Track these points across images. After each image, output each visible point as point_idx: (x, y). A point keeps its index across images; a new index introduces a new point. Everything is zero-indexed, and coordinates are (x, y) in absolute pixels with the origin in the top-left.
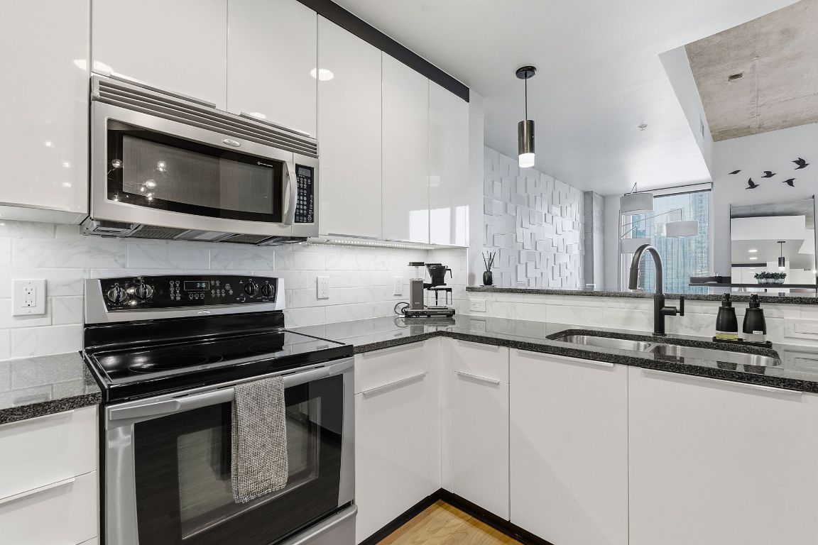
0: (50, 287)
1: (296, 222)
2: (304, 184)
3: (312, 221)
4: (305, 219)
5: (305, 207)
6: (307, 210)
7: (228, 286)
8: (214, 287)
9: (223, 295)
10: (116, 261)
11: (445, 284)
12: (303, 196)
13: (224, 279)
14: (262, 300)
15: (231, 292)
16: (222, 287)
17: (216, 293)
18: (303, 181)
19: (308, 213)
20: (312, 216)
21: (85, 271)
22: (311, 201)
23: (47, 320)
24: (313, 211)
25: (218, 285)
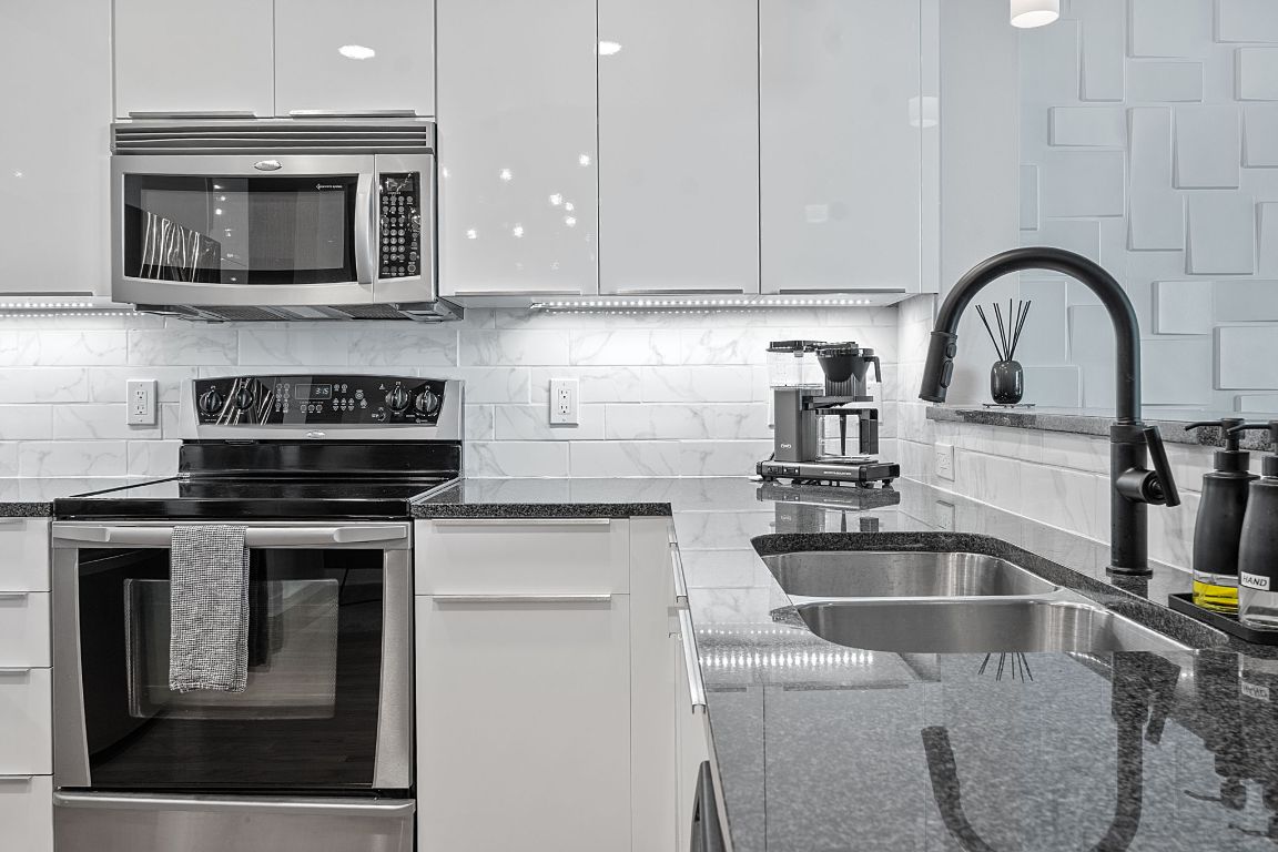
0: (161, 391)
1: (381, 277)
2: (397, 206)
3: (418, 272)
4: (402, 269)
5: (402, 249)
6: (407, 253)
7: (359, 394)
8: (339, 395)
9: (351, 408)
10: (226, 355)
11: (870, 399)
12: (398, 228)
13: (355, 382)
14: (415, 419)
15: (364, 403)
16: (350, 394)
17: (340, 404)
18: (397, 202)
19: (407, 260)
20: (418, 263)
21: (193, 370)
22: (414, 235)
23: (156, 433)
24: (419, 253)
25: (344, 391)
